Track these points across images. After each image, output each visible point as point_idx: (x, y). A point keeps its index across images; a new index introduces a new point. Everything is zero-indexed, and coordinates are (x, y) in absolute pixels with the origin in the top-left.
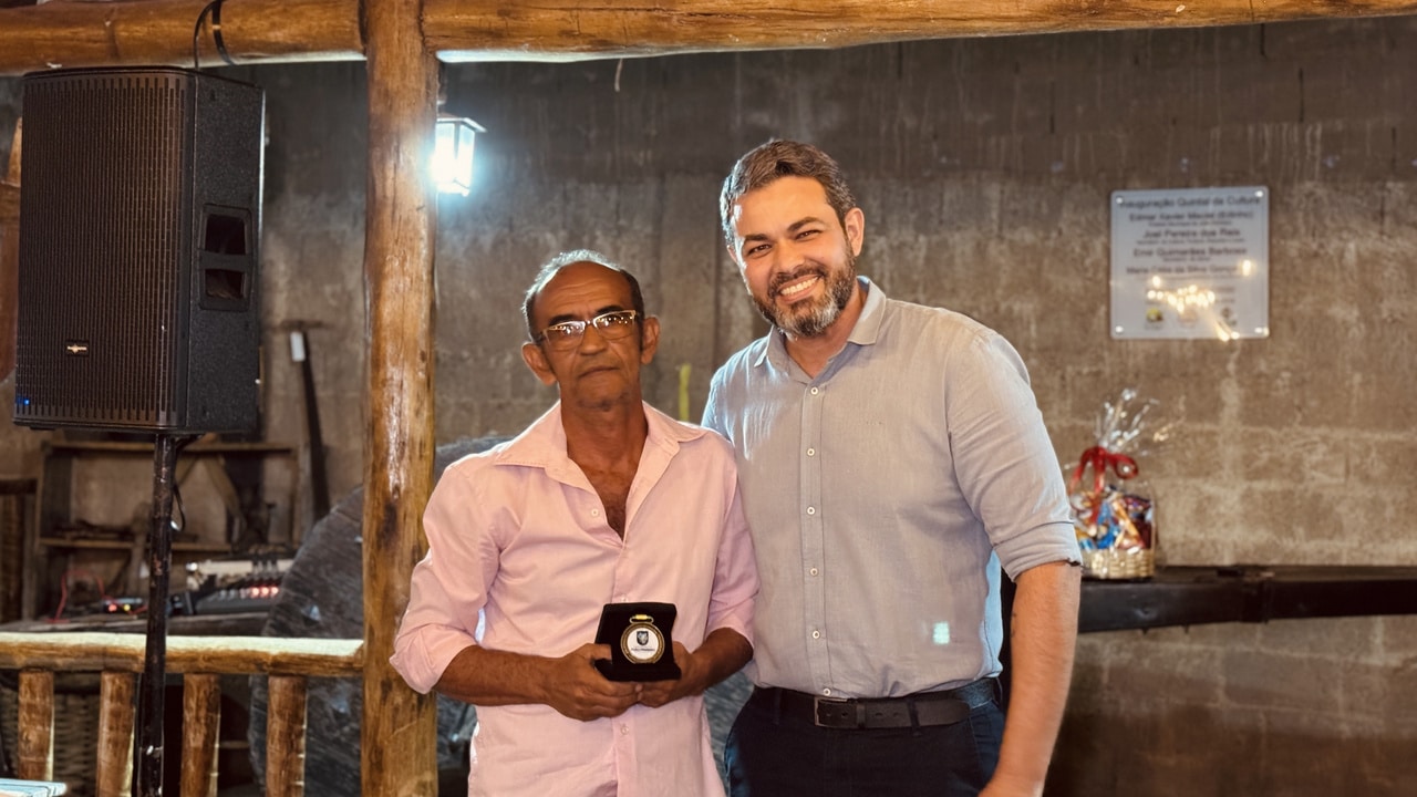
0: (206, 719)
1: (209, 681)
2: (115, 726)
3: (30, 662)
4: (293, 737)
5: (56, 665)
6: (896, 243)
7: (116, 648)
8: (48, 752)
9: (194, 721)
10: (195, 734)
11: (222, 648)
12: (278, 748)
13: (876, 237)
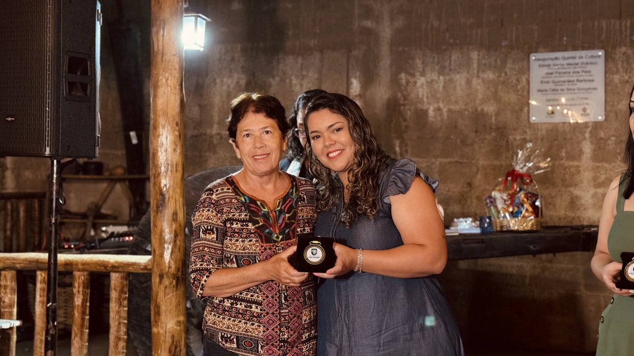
0: (83, 292)
1: (84, 275)
2: (42, 295)
3: (5, 266)
4: (121, 300)
5: (16, 267)
6: (429, 80)
7: (42, 259)
8: (14, 307)
9: (77, 293)
10: (78, 298)
11: (89, 259)
12: (114, 305)
13: (420, 78)
